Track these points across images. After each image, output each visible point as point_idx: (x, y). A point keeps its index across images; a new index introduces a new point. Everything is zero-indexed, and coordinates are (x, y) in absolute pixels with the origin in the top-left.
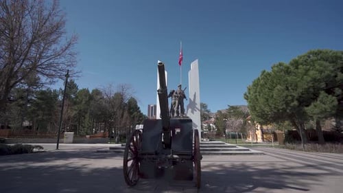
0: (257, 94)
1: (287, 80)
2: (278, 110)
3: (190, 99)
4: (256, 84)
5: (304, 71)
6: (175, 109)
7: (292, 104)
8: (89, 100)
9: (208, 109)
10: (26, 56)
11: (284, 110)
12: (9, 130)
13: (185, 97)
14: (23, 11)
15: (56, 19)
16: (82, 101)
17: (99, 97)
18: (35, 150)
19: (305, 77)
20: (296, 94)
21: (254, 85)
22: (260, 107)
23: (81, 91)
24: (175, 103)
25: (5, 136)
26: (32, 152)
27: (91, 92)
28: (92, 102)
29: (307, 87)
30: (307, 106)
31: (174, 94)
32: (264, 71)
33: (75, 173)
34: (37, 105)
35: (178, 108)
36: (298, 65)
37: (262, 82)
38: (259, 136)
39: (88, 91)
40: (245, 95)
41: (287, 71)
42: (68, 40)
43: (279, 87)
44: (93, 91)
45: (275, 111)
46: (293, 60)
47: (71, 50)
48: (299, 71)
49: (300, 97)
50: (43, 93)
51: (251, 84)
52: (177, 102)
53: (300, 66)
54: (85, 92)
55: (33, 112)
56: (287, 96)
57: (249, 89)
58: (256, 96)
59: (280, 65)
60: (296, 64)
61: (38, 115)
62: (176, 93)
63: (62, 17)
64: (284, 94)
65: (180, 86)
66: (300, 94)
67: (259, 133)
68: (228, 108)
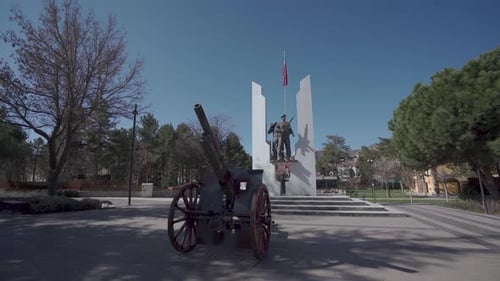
0: (406, 122)
1: (455, 99)
2: (440, 147)
3: (300, 136)
4: (403, 107)
5: (487, 81)
6: (278, 150)
7: (463, 137)
8: (173, 139)
9: (346, 144)
10: (85, 93)
11: (451, 147)
12: (82, 180)
13: (292, 132)
14: (76, 40)
15: (115, 43)
16: (164, 141)
17: (185, 135)
18: (103, 205)
19: (488, 90)
20: (470, 120)
21: (401, 108)
22: (411, 142)
23: (162, 127)
24: (277, 142)
25: (77, 188)
26: (100, 208)
27: (175, 128)
28: (177, 142)
29: (490, 107)
30: (493, 139)
31: (276, 129)
32: (419, 85)
33: (132, 234)
34: (112, 148)
35: (282, 148)
36: (479, 70)
37: (414, 103)
38: (431, 186)
39: (171, 128)
40: (390, 123)
41: (457, 81)
42: (132, 67)
43: (440, 110)
44: (179, 127)
45: (435, 148)
46: (470, 63)
47: (137, 79)
48: (479, 80)
49: (479, 124)
50: (117, 133)
51: (398, 106)
52: (280, 139)
53: (483, 72)
54: (168, 128)
55: (108, 157)
56: (453, 125)
57: (395, 115)
58: (405, 125)
59: (447, 72)
60: (475, 69)
61: (114, 162)
62: (279, 127)
63: (122, 38)
64: (449, 121)
65: (284, 116)
66: (479, 120)
67: (430, 180)
68: (378, 142)
